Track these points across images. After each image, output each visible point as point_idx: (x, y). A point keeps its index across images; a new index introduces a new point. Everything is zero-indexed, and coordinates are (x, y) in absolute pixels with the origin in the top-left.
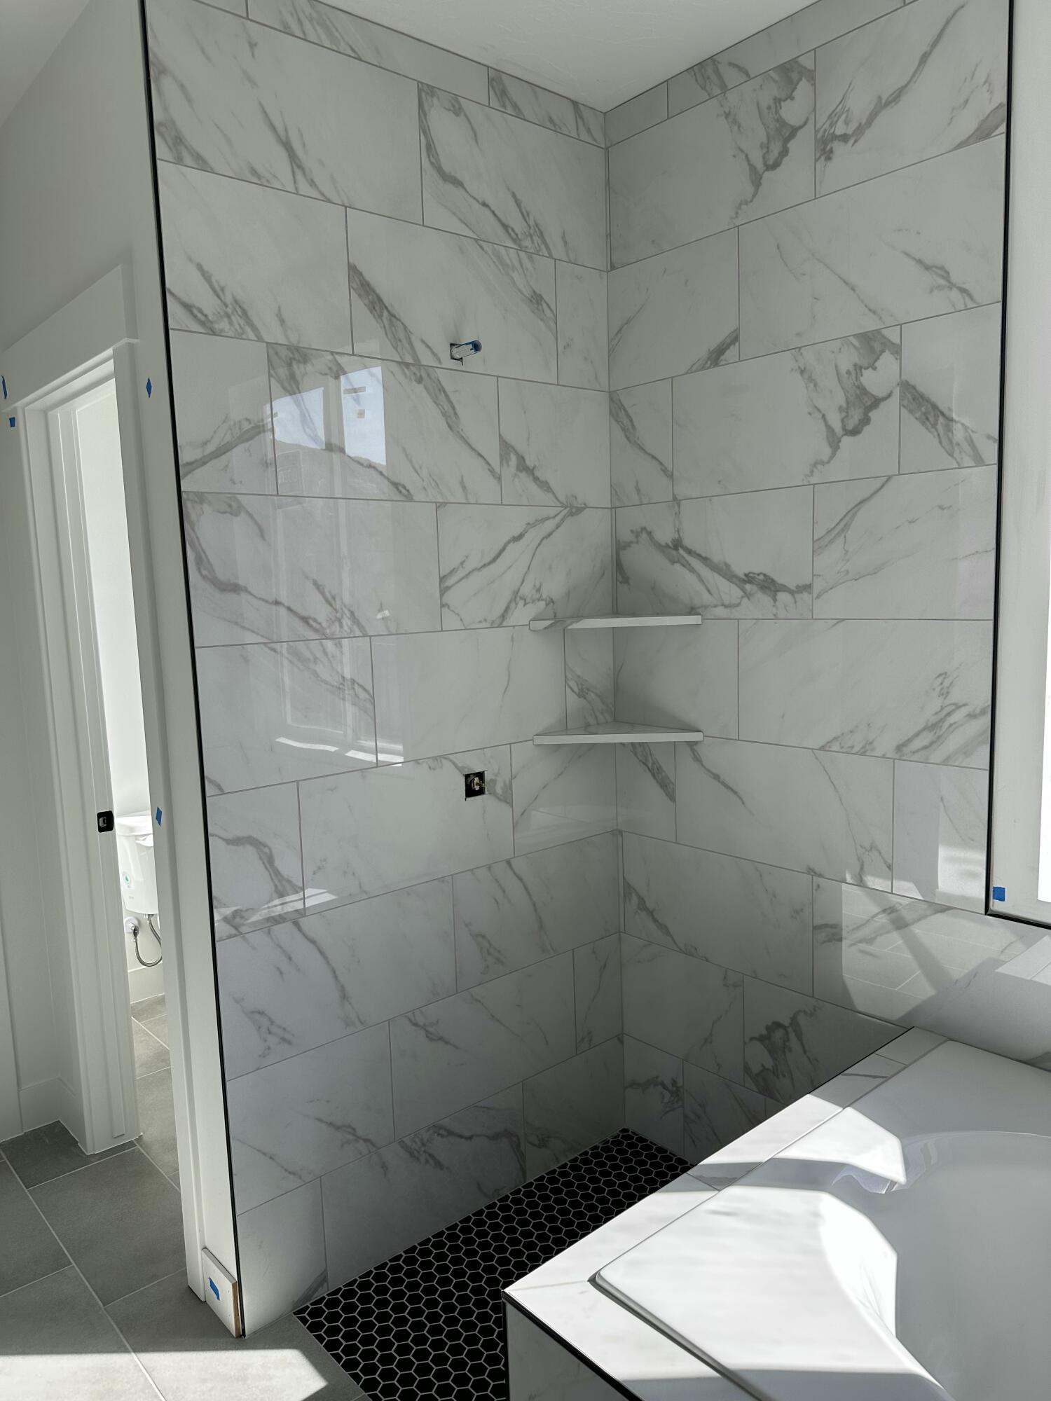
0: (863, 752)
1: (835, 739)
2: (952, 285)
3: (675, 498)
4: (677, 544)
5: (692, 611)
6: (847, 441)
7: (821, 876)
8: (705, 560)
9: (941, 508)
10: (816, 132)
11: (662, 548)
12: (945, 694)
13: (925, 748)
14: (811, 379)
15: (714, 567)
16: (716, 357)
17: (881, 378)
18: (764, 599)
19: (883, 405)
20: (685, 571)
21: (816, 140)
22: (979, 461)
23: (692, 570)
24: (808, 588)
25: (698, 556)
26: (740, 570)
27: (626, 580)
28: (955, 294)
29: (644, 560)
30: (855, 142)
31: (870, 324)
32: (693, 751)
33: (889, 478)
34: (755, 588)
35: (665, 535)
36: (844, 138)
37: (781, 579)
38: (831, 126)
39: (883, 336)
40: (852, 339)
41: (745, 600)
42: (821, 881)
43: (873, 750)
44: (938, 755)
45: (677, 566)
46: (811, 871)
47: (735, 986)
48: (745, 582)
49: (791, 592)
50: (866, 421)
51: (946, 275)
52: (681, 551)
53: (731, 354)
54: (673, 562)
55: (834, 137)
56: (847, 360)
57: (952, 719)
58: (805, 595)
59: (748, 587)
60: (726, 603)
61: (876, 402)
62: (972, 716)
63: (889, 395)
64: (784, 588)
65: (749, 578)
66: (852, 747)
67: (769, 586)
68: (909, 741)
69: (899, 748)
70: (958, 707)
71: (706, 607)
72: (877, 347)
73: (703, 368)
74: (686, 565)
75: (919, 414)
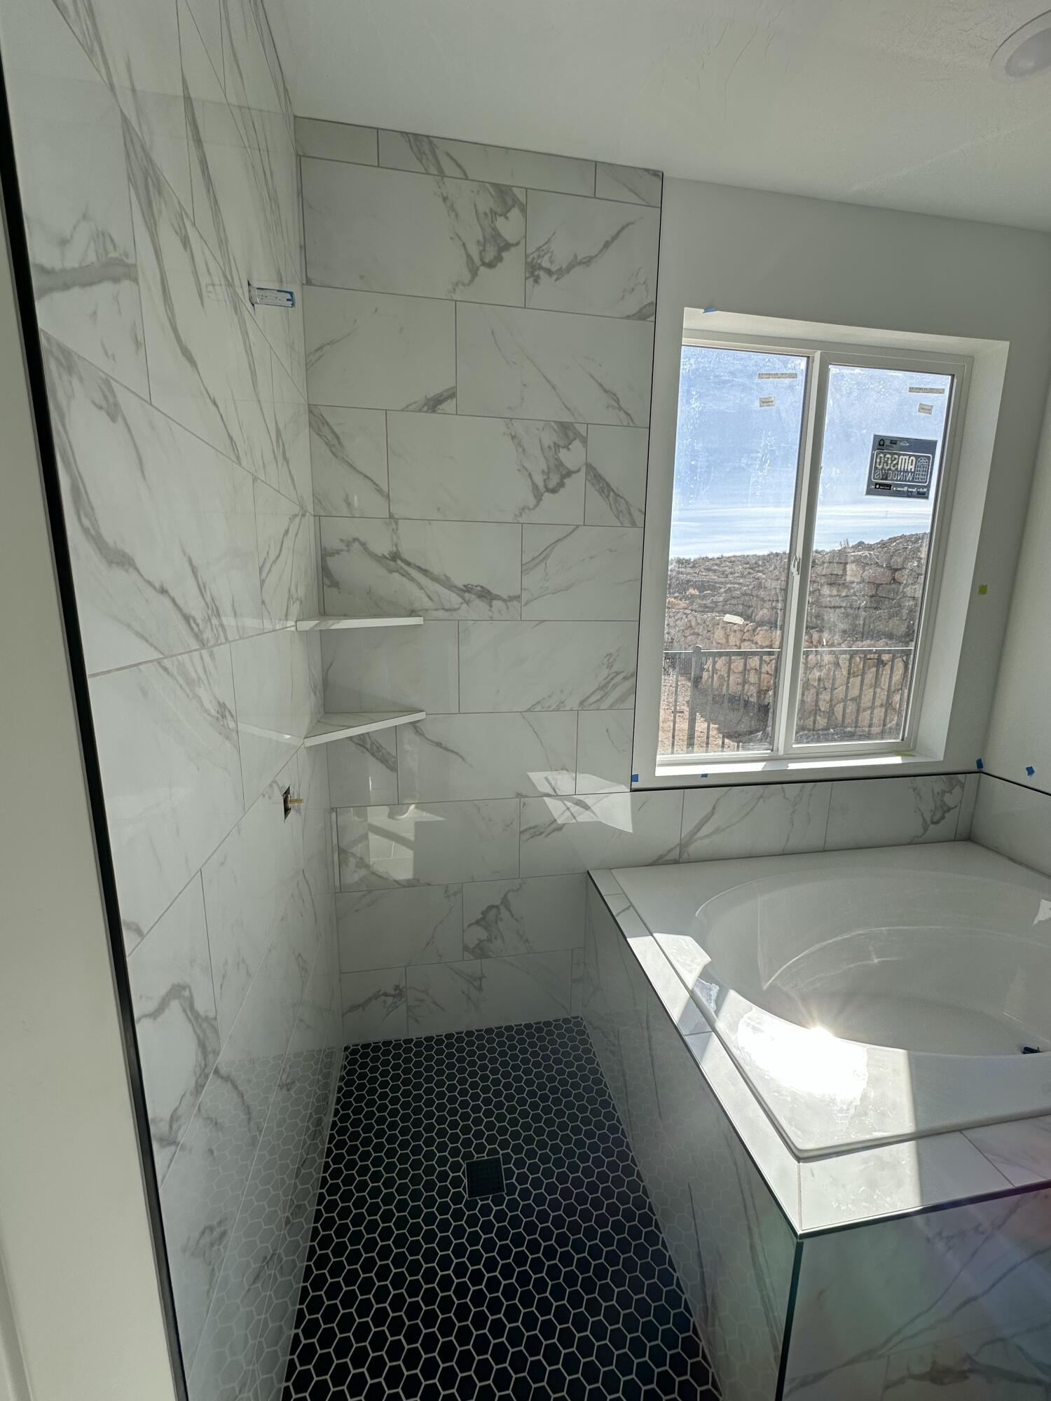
0: (557, 710)
1: (538, 703)
2: (620, 408)
3: (391, 516)
4: (395, 556)
5: (412, 613)
6: (547, 496)
7: (527, 797)
8: (425, 572)
9: (611, 550)
10: (526, 256)
11: (380, 559)
12: (610, 666)
13: (598, 701)
14: (520, 445)
15: (435, 579)
16: (434, 404)
17: (572, 457)
18: (481, 605)
19: (574, 475)
20: (405, 581)
21: (526, 263)
22: (634, 524)
23: (412, 579)
24: (518, 598)
25: (419, 569)
26: (460, 583)
27: (335, 584)
28: (622, 414)
30: (555, 279)
31: (566, 418)
33: (578, 526)
34: (473, 597)
35: (382, 546)
36: (549, 272)
37: (495, 592)
38: (539, 257)
39: (575, 428)
40: (552, 424)
41: (465, 605)
43: (564, 706)
44: (604, 705)
45: (396, 575)
46: (519, 795)
47: (455, 894)
48: (465, 591)
49: (505, 601)
50: (561, 484)
51: (618, 401)
52: (399, 562)
53: (448, 406)
54: (391, 571)
55: (542, 268)
56: (549, 438)
57: (614, 682)
58: (515, 603)
59: (467, 595)
60: (446, 608)
61: (569, 474)
62: (625, 678)
63: (578, 471)
64: (498, 598)
65: (468, 589)
66: (550, 707)
67: (485, 595)
68: (588, 698)
69: (581, 703)
70: (618, 674)
71: (427, 610)
72: (571, 434)
73: (420, 411)
74: (405, 574)
75: (598, 487)
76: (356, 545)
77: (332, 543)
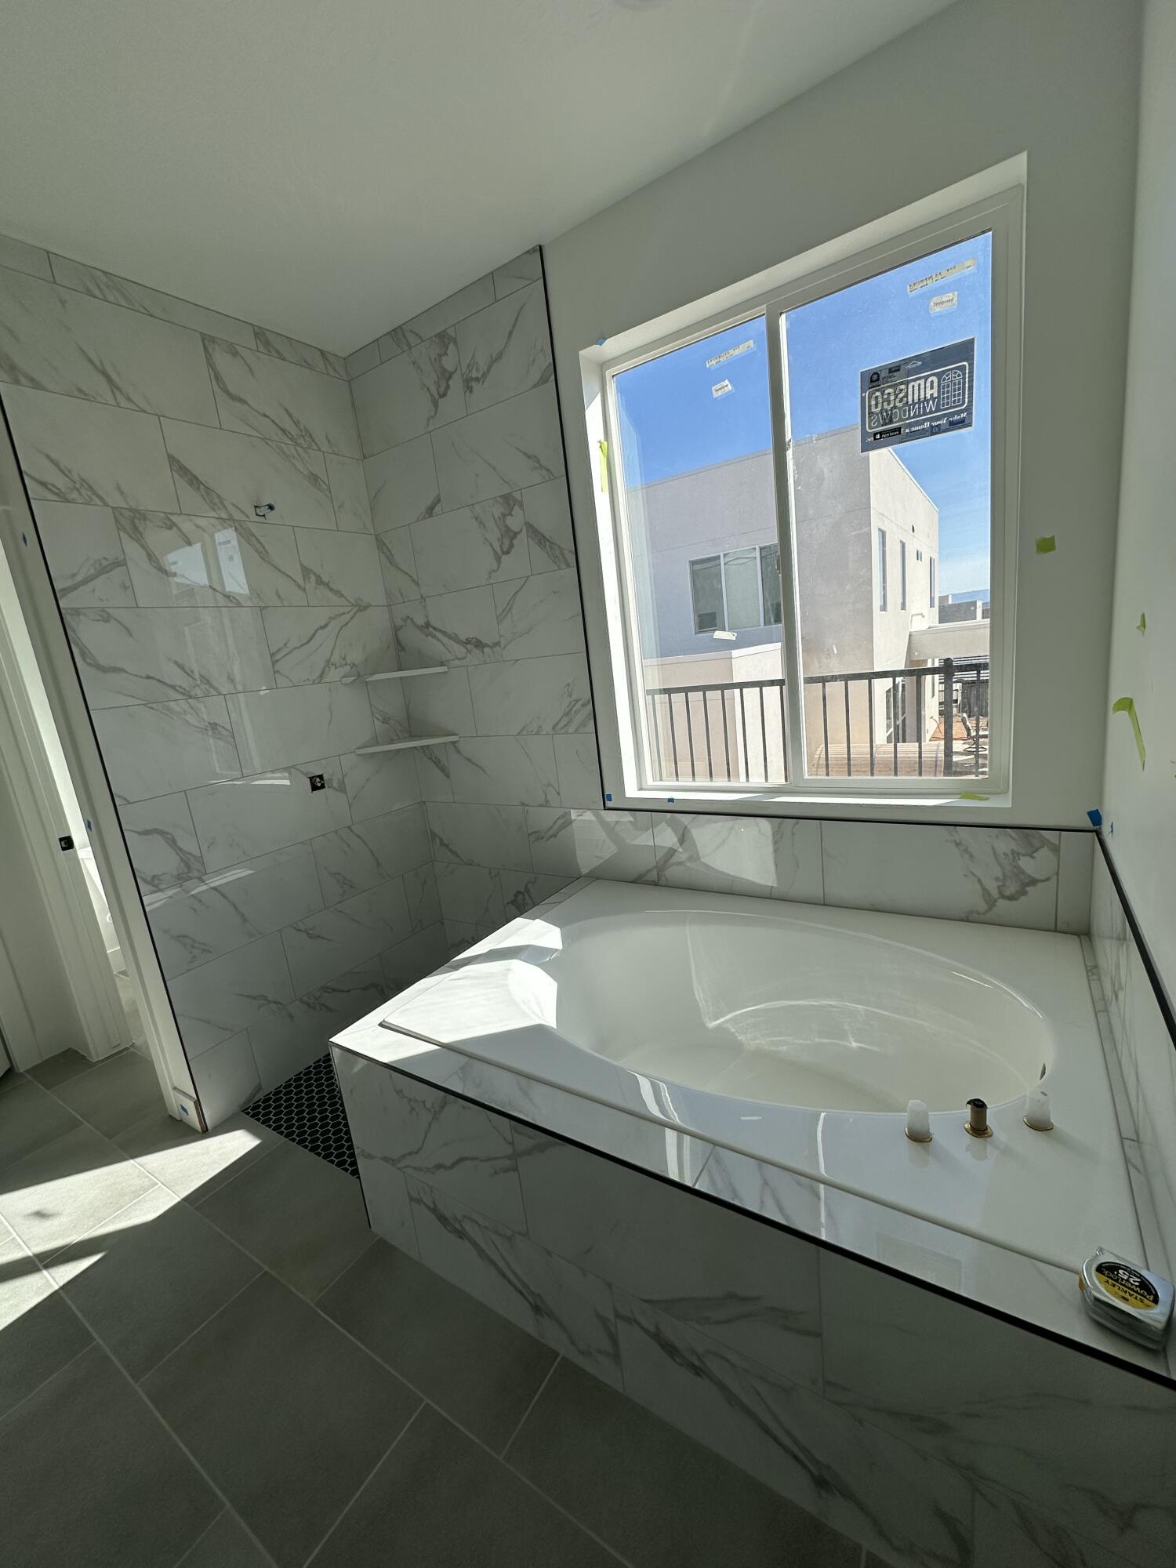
0: (537, 734)
1: (524, 728)
2: (542, 467)
3: (422, 597)
4: (428, 625)
5: (442, 664)
6: (504, 558)
7: (527, 805)
8: (444, 633)
9: (554, 593)
10: (463, 375)
11: (420, 628)
12: (570, 695)
13: (565, 726)
14: (481, 523)
15: (449, 637)
16: (430, 511)
17: (515, 522)
18: (476, 651)
19: (518, 536)
20: (435, 641)
21: (464, 381)
22: (568, 566)
23: (438, 640)
24: (498, 644)
25: (440, 631)
26: (463, 638)
27: (403, 649)
28: (544, 472)
29: (411, 636)
30: (483, 382)
31: (506, 490)
32: (455, 747)
33: (528, 577)
34: (472, 646)
35: (421, 621)
36: (477, 379)
37: (484, 641)
38: (470, 372)
39: (513, 496)
40: (499, 499)
41: (468, 654)
42: (527, 808)
43: (542, 731)
44: (572, 729)
45: (430, 637)
46: (523, 804)
47: (496, 876)
48: (467, 644)
49: (491, 647)
50: (511, 546)
51: (538, 461)
52: (430, 629)
53: (437, 509)
54: (427, 636)
55: (472, 379)
56: (498, 511)
57: (575, 709)
58: (498, 648)
59: (469, 646)
60: (459, 657)
61: (516, 534)
62: (584, 705)
63: (521, 531)
64: (486, 645)
65: (468, 642)
66: (532, 731)
67: (479, 644)
68: (557, 724)
69: (554, 728)
70: (577, 701)
71: (448, 661)
72: (511, 503)
73: (425, 518)
74: (434, 637)
75: (536, 540)
76: (409, 621)
77: (399, 622)
